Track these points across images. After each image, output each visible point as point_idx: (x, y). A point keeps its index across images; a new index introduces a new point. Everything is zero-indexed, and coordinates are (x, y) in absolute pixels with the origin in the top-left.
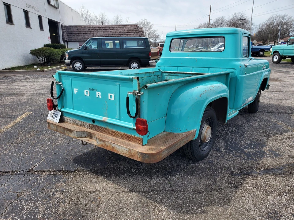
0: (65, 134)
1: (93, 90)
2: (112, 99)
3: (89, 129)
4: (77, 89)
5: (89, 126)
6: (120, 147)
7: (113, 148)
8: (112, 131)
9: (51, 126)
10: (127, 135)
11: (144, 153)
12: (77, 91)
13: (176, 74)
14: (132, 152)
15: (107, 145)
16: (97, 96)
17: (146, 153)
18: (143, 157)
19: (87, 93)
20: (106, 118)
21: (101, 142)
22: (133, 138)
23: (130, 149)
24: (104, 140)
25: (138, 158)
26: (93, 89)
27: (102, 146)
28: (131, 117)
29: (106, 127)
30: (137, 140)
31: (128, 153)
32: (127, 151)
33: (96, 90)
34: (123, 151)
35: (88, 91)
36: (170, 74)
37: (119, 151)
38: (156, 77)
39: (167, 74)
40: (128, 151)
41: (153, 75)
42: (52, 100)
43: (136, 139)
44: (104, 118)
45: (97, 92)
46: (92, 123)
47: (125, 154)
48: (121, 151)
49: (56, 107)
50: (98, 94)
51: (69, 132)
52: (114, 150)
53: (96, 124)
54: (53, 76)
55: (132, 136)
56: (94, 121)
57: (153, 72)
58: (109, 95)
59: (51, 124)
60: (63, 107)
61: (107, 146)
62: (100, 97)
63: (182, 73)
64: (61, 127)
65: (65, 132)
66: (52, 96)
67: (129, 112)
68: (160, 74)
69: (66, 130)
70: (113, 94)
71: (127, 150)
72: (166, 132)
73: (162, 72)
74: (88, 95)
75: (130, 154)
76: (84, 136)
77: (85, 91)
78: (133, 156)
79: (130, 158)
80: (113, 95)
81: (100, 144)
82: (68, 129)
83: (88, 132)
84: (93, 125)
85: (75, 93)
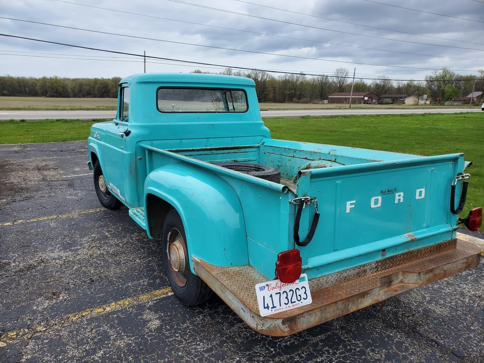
0: (348, 311)
1: (388, 193)
2: (420, 198)
4: (354, 202)
5: (376, 267)
12: (353, 206)
16: (396, 202)
19: (376, 202)
20: (408, 234)
23: (467, 258)
26: (388, 191)
27: (429, 280)
28: (455, 213)
30: (451, 244)
33: (396, 190)
37: (452, 272)
42: (299, 251)
44: (405, 235)
45: (397, 194)
46: (380, 258)
47: (460, 270)
50: (399, 197)
51: (360, 300)
53: (388, 255)
55: (444, 243)
56: (384, 251)
58: (417, 191)
59: (305, 314)
62: (402, 200)
65: (350, 306)
70: (423, 188)
75: (467, 265)
77: (373, 200)
78: (470, 265)
80: (423, 190)
81: (425, 280)
82: (358, 295)
83: (384, 277)
84: (384, 260)
85: (348, 211)
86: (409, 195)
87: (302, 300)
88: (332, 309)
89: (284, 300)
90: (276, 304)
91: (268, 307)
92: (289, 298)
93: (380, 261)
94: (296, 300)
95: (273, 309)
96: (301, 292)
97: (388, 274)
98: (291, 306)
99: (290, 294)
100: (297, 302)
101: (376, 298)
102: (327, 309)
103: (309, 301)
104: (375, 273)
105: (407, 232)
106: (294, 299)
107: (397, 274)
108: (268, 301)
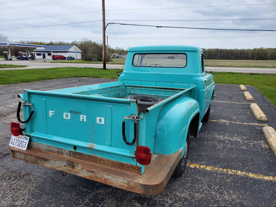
0: (38, 163)
1: (75, 113)
2: (101, 123)
3: (69, 156)
4: (54, 112)
5: (69, 154)
6: (116, 179)
7: (106, 179)
8: (101, 159)
9: (17, 154)
10: (120, 163)
11: (148, 185)
12: (53, 114)
13: (140, 88)
14: (132, 184)
15: (97, 176)
16: (81, 120)
17: (149, 184)
18: (145, 189)
19: (67, 116)
20: (92, 144)
21: (89, 173)
22: (129, 166)
23: (128, 181)
24: (93, 171)
25: (139, 191)
26: (75, 112)
27: (91, 177)
28: (128, 143)
29: (92, 154)
30: (134, 169)
31: (126, 185)
32: (125, 183)
33: (80, 113)
34: (119, 183)
35: (69, 114)
36: (133, 88)
37: (113, 183)
38: (121, 90)
39: (131, 88)
40: (127, 183)
41: (118, 89)
42: (19, 124)
43: (132, 167)
44: (90, 144)
45: (81, 116)
46: (73, 150)
47: (122, 187)
48: (116, 182)
49: (23, 132)
50: (83, 118)
51: (43, 162)
52: (107, 182)
53: (78, 151)
54: (19, 96)
55: (127, 165)
56: (75, 147)
57: (118, 86)
58: (98, 118)
59: (18, 152)
60: (33, 131)
61: (98, 178)
62: (85, 120)
63: (146, 87)
64: (32, 156)
65: (39, 161)
66: (19, 120)
67: (125, 139)
68: (124, 87)
69: (40, 159)
70: (103, 117)
71: (125, 181)
72: (156, 154)
73: (126, 86)
74: (69, 118)
75: (128, 186)
76: (63, 165)
77: (65, 114)
78: (132, 188)
79: (129, 190)
80: (103, 119)
81: (87, 175)
82: (42, 158)
83: (69, 161)
84: (74, 152)
85: (50, 116)
86: (91, 119)
87: (23, 147)
88: (29, 157)
89: (17, 144)
90: (15, 144)
91: (12, 143)
92: (19, 143)
93: (72, 152)
94: (21, 146)
95: (13, 145)
96: (24, 144)
97: (72, 160)
98: (18, 147)
99: (20, 142)
100: (21, 147)
101: (53, 166)
102: (27, 156)
103: (25, 149)
104: (69, 157)
105: (92, 143)
106: (20, 145)
107: (78, 164)
108: (13, 141)
